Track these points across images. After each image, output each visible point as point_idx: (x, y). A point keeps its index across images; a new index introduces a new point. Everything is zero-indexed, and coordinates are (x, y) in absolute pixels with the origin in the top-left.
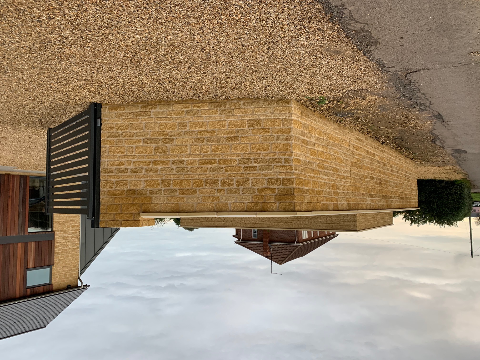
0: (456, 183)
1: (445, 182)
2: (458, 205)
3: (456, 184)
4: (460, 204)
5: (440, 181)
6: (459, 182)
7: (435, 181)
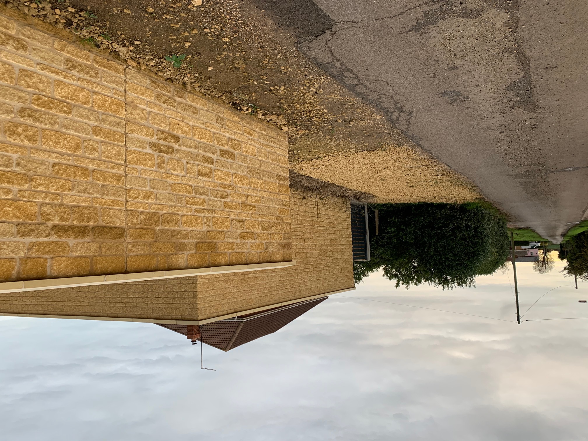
0: (468, 208)
1: (449, 206)
2: (473, 248)
3: (468, 211)
4: (475, 247)
5: (441, 206)
6: (473, 207)
7: (432, 205)
